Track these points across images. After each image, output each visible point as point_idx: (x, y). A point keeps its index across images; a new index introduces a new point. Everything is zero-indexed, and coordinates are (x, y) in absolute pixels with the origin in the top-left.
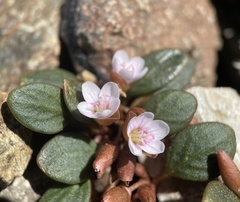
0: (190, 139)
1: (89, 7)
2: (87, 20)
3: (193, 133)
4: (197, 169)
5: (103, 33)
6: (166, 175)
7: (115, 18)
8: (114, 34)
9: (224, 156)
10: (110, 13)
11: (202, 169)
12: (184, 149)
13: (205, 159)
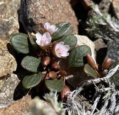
0: (76, 52)
1: (32, 9)
2: (32, 13)
3: (77, 50)
4: (80, 62)
5: (38, 17)
6: (68, 67)
7: (42, 12)
8: (42, 18)
9: (89, 55)
10: (40, 10)
11: (81, 62)
12: (75, 56)
13: (82, 58)
